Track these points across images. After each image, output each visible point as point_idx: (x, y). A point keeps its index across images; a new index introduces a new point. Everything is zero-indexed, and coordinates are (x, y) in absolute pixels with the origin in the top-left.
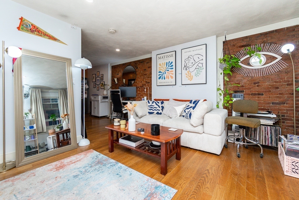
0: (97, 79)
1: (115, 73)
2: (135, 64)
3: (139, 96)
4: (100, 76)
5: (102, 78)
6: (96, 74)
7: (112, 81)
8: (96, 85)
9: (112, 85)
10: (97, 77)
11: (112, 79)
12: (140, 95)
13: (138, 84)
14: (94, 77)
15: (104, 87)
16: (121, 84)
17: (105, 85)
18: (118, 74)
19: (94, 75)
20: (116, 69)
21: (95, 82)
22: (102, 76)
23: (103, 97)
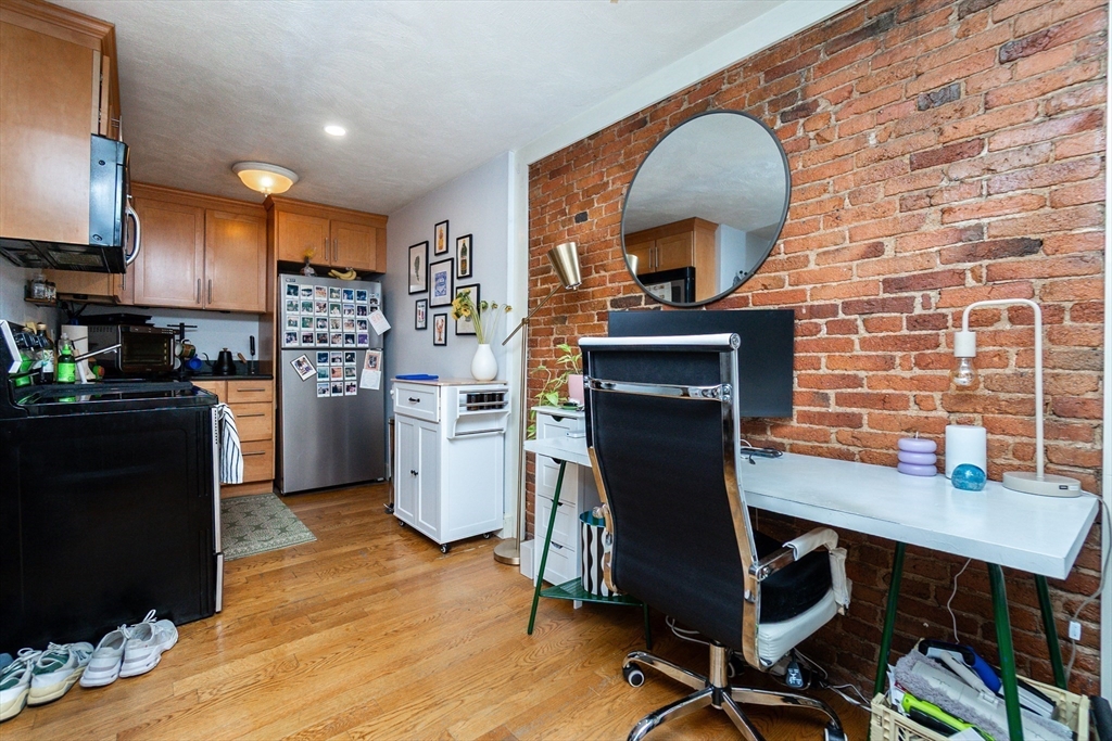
0: (436, 270)
1: (554, 217)
2: (772, 74)
3: (833, 408)
4: (452, 254)
5: (464, 262)
6: (427, 243)
7: (532, 273)
8: (432, 312)
9: (531, 304)
10: (432, 259)
11: (531, 264)
12: (841, 400)
13: (818, 278)
14: (418, 259)
15: (477, 325)
16: (604, 293)
17: (480, 307)
18: (582, 217)
19: (420, 252)
20: (564, 180)
21: (426, 296)
22: (469, 251)
23: (470, 398)
